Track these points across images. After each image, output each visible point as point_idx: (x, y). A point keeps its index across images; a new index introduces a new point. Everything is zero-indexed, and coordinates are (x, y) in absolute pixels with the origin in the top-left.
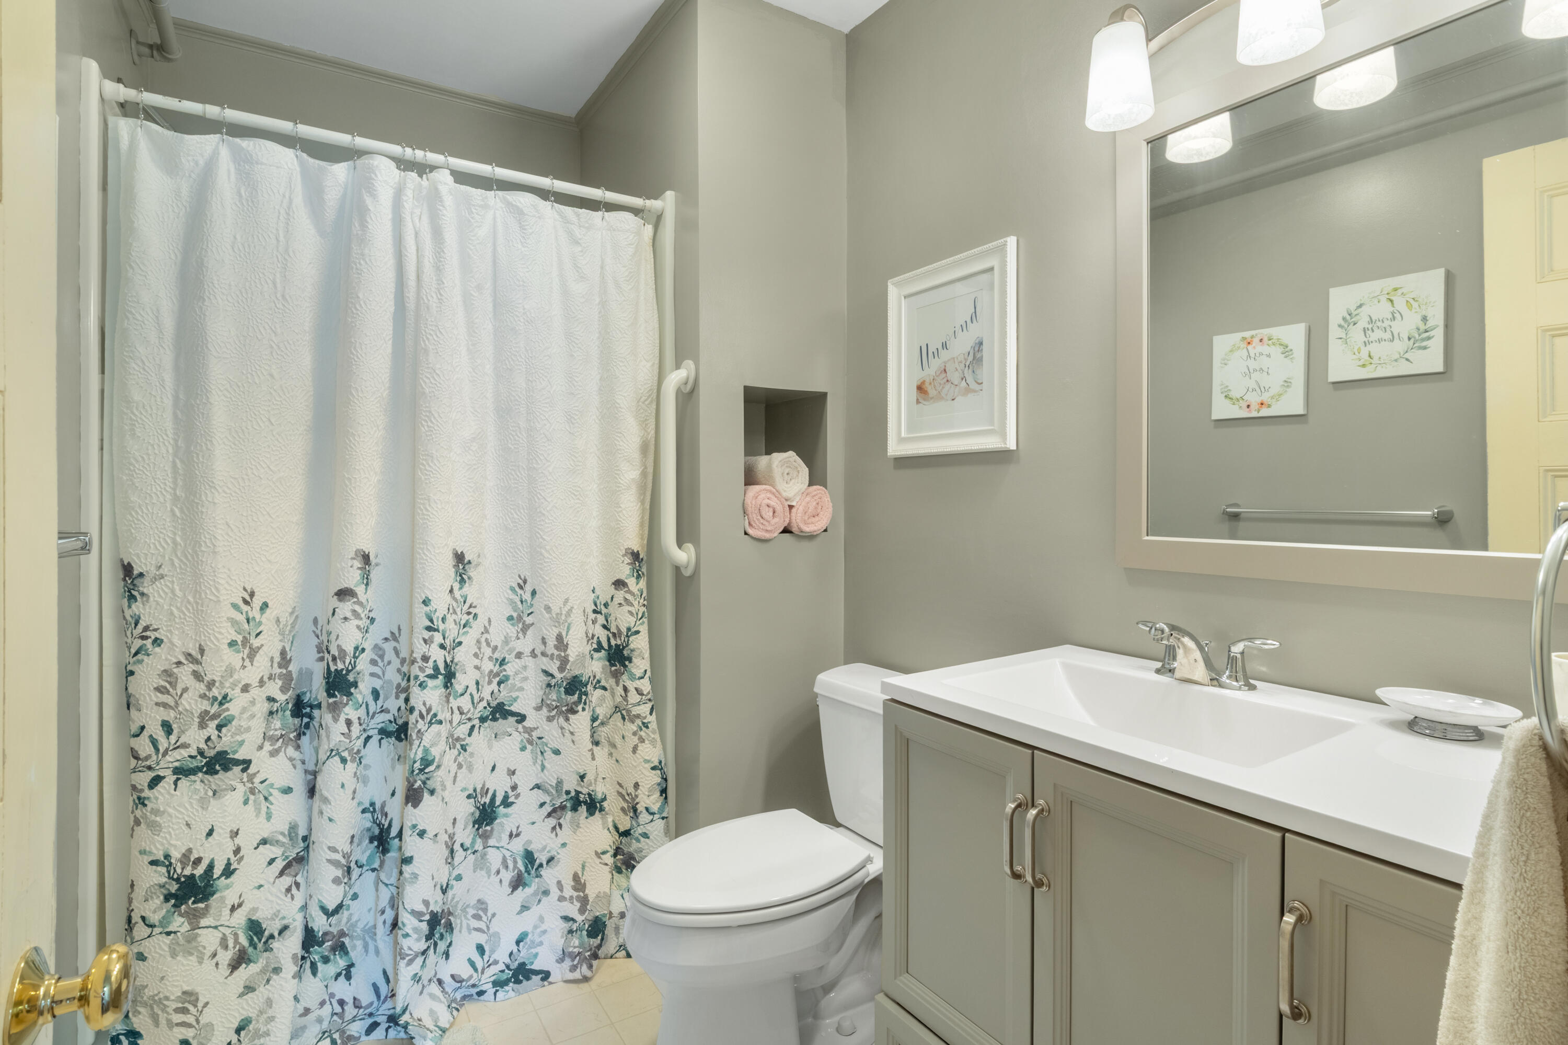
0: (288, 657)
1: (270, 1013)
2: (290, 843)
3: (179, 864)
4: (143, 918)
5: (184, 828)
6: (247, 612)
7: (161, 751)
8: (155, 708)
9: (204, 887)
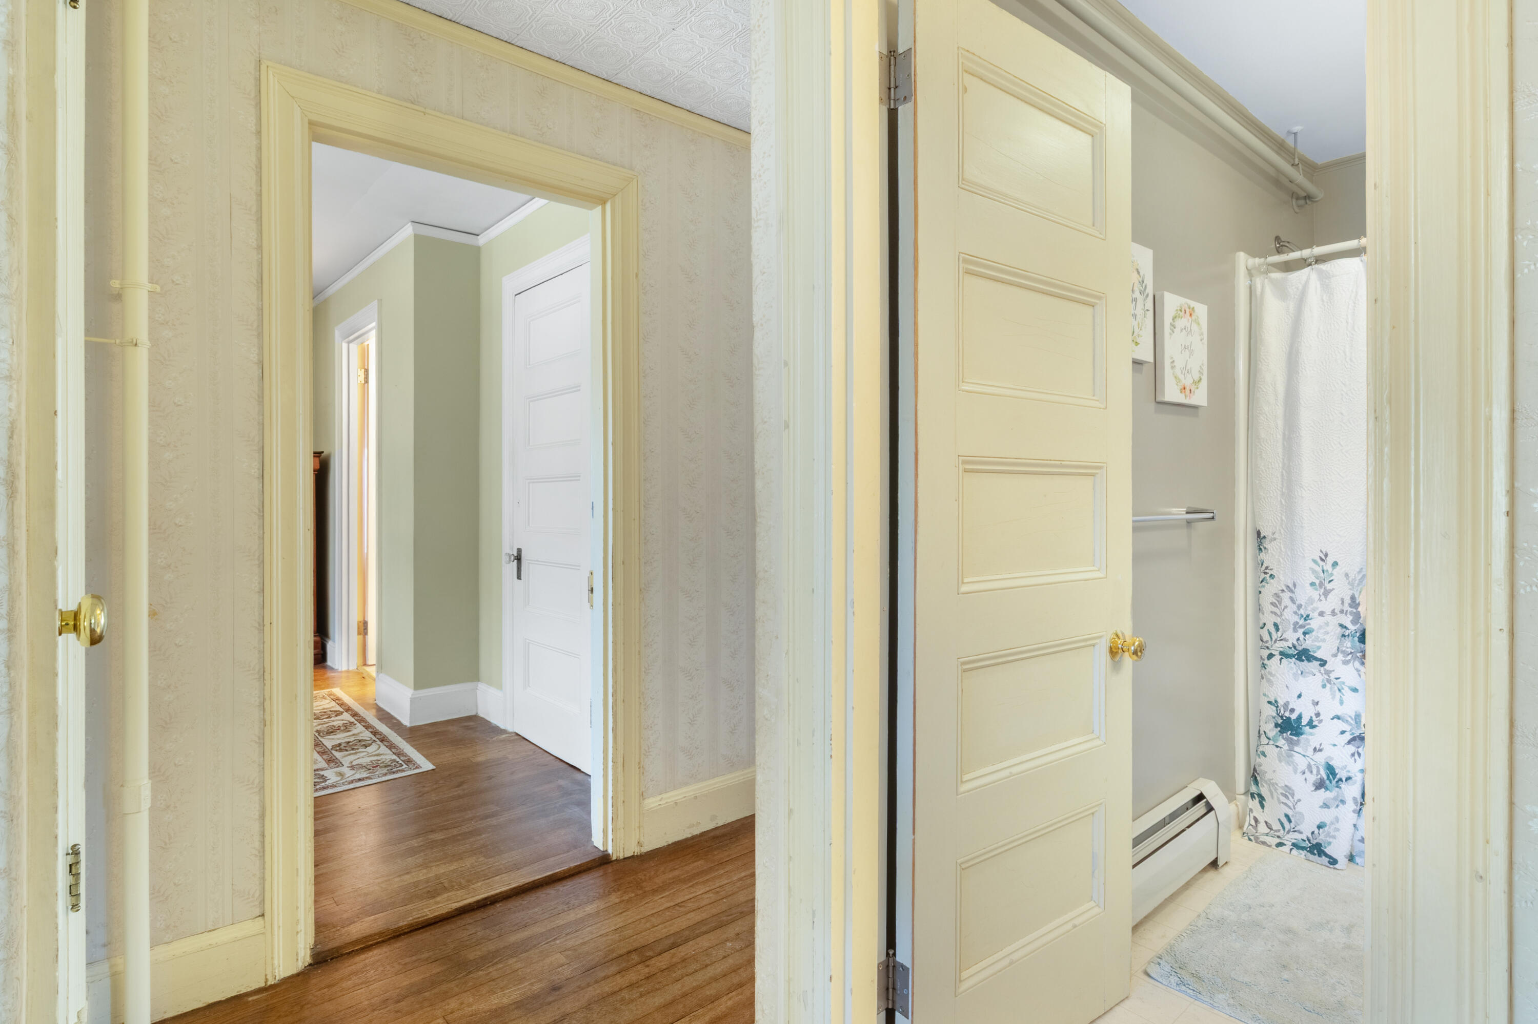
0: (1357, 602)
1: (1337, 826)
2: (1356, 725)
3: (1282, 708)
4: (1265, 732)
5: (1285, 688)
6: (1323, 566)
7: (1274, 639)
8: (1271, 614)
9: (1296, 727)
